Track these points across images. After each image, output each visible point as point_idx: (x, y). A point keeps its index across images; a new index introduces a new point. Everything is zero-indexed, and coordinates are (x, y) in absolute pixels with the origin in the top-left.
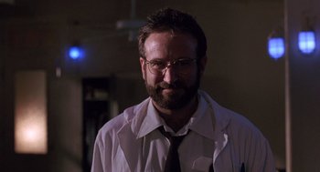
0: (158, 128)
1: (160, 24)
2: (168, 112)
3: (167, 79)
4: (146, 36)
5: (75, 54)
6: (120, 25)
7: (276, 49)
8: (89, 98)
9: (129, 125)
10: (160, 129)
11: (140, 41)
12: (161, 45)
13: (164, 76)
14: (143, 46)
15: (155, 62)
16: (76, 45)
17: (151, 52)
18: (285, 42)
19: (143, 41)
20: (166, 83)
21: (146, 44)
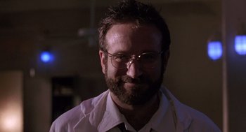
0: (118, 126)
1: (123, 15)
2: (130, 107)
3: (131, 73)
4: (107, 28)
5: (46, 57)
6: (81, 32)
7: (215, 51)
8: (57, 93)
9: (86, 119)
10: (121, 126)
11: (101, 34)
12: (125, 36)
13: (127, 70)
14: (104, 39)
15: (117, 55)
16: (47, 50)
17: (114, 44)
18: (222, 45)
19: (105, 33)
20: (129, 77)
21: (107, 36)
